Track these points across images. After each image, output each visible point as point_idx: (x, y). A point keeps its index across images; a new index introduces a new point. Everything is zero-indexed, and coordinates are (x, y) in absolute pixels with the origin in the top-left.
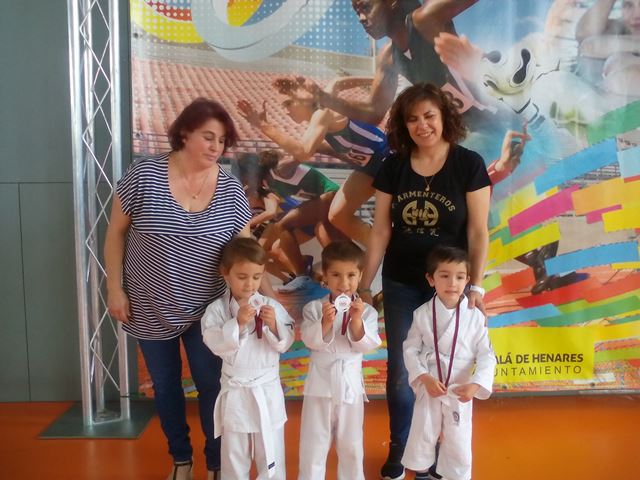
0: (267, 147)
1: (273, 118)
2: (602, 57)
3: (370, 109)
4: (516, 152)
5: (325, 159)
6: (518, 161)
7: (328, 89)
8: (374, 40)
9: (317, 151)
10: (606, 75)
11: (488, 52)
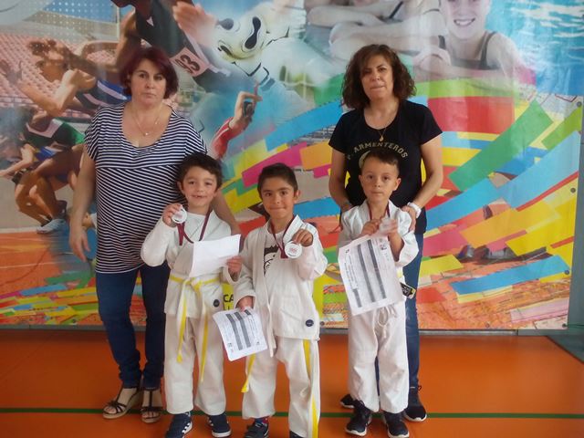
0: (23, 102)
1: (28, 76)
2: (328, 25)
3: (115, 70)
4: (248, 110)
5: (76, 115)
6: (249, 120)
7: (78, 52)
8: (118, 8)
9: (69, 107)
10: (332, 42)
11: (221, 20)
